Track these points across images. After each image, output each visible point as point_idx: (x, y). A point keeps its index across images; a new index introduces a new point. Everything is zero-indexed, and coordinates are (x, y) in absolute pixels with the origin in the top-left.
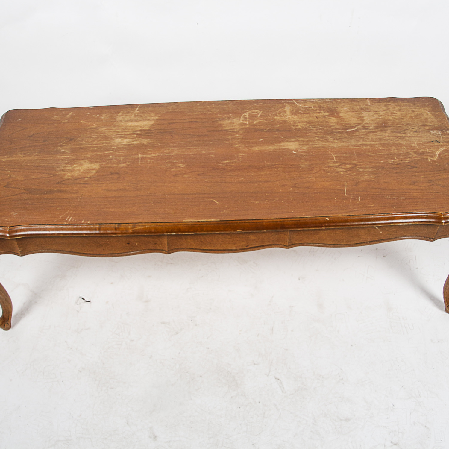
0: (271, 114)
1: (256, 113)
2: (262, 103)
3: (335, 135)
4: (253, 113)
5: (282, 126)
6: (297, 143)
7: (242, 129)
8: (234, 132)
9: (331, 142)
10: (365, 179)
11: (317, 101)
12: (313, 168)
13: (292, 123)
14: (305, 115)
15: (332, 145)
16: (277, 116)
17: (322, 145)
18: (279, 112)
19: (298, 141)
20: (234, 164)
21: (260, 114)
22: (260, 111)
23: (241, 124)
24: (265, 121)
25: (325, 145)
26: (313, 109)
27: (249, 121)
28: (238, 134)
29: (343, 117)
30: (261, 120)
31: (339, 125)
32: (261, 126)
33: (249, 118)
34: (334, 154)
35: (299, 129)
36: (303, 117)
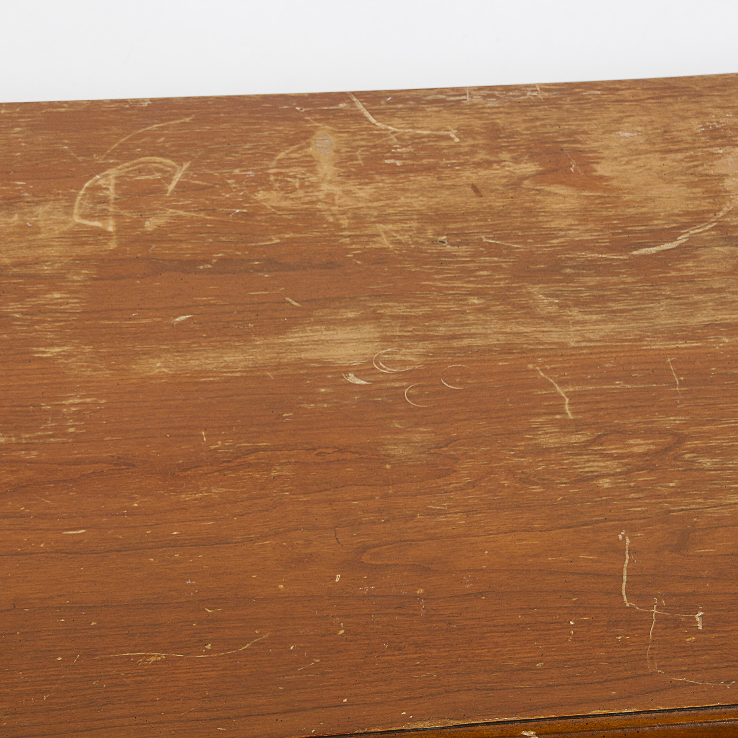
0: (239, 179)
1: (158, 175)
2: (187, 120)
3: (569, 278)
4: (140, 171)
5: (291, 241)
6: (369, 330)
7: (84, 261)
8: (37, 278)
9: (550, 318)
10: (726, 512)
11: (477, 99)
12: (455, 459)
13: (345, 222)
14: (412, 176)
15: (554, 335)
16: (270, 188)
17: (502, 338)
18: (280, 162)
19: (376, 318)
20: (34, 454)
21: (177, 177)
22: (180, 161)
23: (77, 237)
24: (202, 215)
25: (518, 334)
26: (458, 146)
27: (117, 216)
28: (58, 289)
29: (615, 183)
30: (181, 213)
31: (591, 226)
32: (184, 246)
33: (117, 202)
34: (562, 383)
35: (381, 257)
36: (404, 190)
